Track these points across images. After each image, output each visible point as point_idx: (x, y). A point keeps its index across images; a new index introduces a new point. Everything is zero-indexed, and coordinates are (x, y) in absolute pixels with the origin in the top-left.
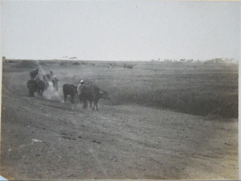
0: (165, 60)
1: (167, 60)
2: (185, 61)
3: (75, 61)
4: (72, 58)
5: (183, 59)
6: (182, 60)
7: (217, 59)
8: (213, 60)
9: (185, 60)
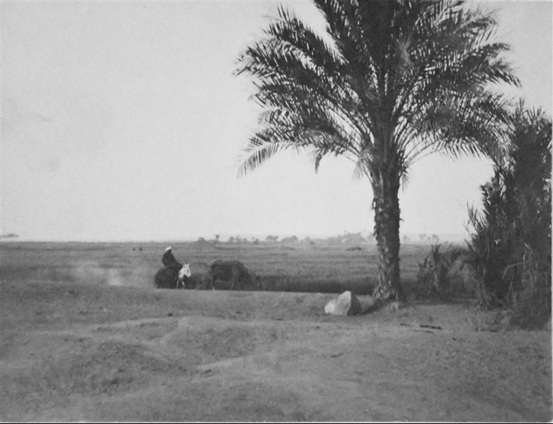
0: (232, 238)
1: (235, 237)
2: (279, 240)
3: (17, 243)
4: (5, 236)
5: (273, 235)
6: (270, 237)
7: (349, 236)
8: (340, 238)
9: (276, 238)
